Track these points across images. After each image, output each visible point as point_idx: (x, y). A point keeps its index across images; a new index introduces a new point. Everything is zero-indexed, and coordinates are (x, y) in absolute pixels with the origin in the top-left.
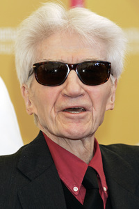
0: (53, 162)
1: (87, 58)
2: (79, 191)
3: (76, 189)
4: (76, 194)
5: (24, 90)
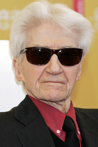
1: (66, 45)
3: (58, 132)
5: (15, 62)
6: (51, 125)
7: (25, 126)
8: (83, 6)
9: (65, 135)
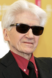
0: (15, 60)
2: (26, 71)
3: (25, 70)
4: (25, 72)
6: (21, 66)
7: (7, 67)
8: (41, 4)
9: (29, 72)
